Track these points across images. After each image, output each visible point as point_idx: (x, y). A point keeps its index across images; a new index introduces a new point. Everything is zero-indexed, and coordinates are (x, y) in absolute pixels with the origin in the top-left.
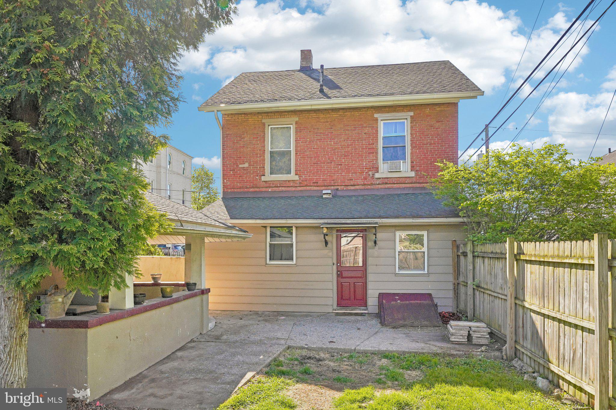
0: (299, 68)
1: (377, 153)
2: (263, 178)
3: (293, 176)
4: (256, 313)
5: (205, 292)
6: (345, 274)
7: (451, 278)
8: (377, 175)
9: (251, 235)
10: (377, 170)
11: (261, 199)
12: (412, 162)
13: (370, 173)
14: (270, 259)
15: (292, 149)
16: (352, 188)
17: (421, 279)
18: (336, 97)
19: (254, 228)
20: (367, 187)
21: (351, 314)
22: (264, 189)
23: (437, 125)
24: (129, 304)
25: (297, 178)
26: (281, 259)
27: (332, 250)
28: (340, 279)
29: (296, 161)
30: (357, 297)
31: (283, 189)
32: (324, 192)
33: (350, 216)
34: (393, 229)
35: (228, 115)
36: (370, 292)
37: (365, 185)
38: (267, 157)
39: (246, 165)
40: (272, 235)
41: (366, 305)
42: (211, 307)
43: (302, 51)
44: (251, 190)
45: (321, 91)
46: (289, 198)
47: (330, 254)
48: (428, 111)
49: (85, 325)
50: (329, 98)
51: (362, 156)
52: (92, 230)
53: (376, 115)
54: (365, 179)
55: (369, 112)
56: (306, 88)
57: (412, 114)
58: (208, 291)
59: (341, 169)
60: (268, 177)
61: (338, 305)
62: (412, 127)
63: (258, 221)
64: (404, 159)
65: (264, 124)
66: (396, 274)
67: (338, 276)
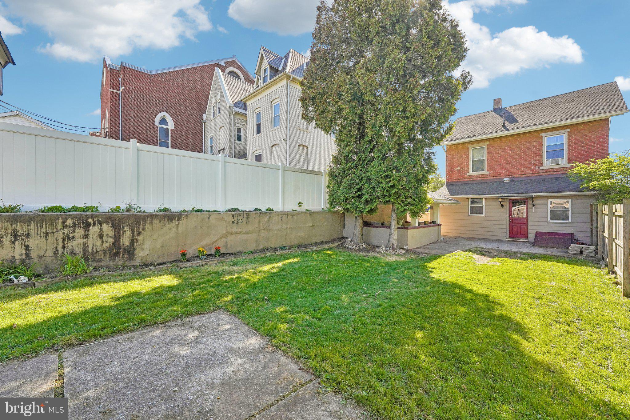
0: (492, 109)
1: (542, 156)
2: (468, 174)
3: (485, 172)
4: (463, 237)
5: (440, 225)
6: (514, 221)
7: (589, 225)
8: (541, 168)
9: (460, 203)
10: (542, 165)
11: (467, 185)
12: (569, 158)
13: (537, 167)
14: (471, 213)
15: (485, 158)
16: (524, 176)
17: (567, 225)
18: (513, 129)
19: (462, 199)
20: (534, 175)
21: (517, 241)
22: (469, 180)
23: (590, 134)
24: (417, 225)
25: (488, 173)
26: (477, 213)
27: (506, 209)
28: (511, 224)
29: (488, 164)
30: (522, 233)
31: (480, 179)
32: (504, 179)
33: (517, 192)
34: (546, 199)
35: (449, 146)
36: (529, 231)
37: (532, 173)
38: (470, 164)
39: (459, 168)
40: (472, 202)
41: (527, 237)
42: (442, 234)
43: (494, 100)
44: (461, 180)
45: (504, 126)
46: (482, 183)
47: (505, 211)
48: (582, 127)
49: (407, 229)
50: (508, 130)
51: (531, 158)
52: (417, 203)
53: (541, 135)
54: (533, 170)
55: (536, 134)
56: (495, 125)
57: (569, 130)
58: (441, 225)
59: (516, 166)
60: (471, 173)
61: (510, 236)
62: (568, 138)
63: (464, 196)
64: (563, 156)
65: (469, 148)
66: (548, 222)
67: (510, 222)
